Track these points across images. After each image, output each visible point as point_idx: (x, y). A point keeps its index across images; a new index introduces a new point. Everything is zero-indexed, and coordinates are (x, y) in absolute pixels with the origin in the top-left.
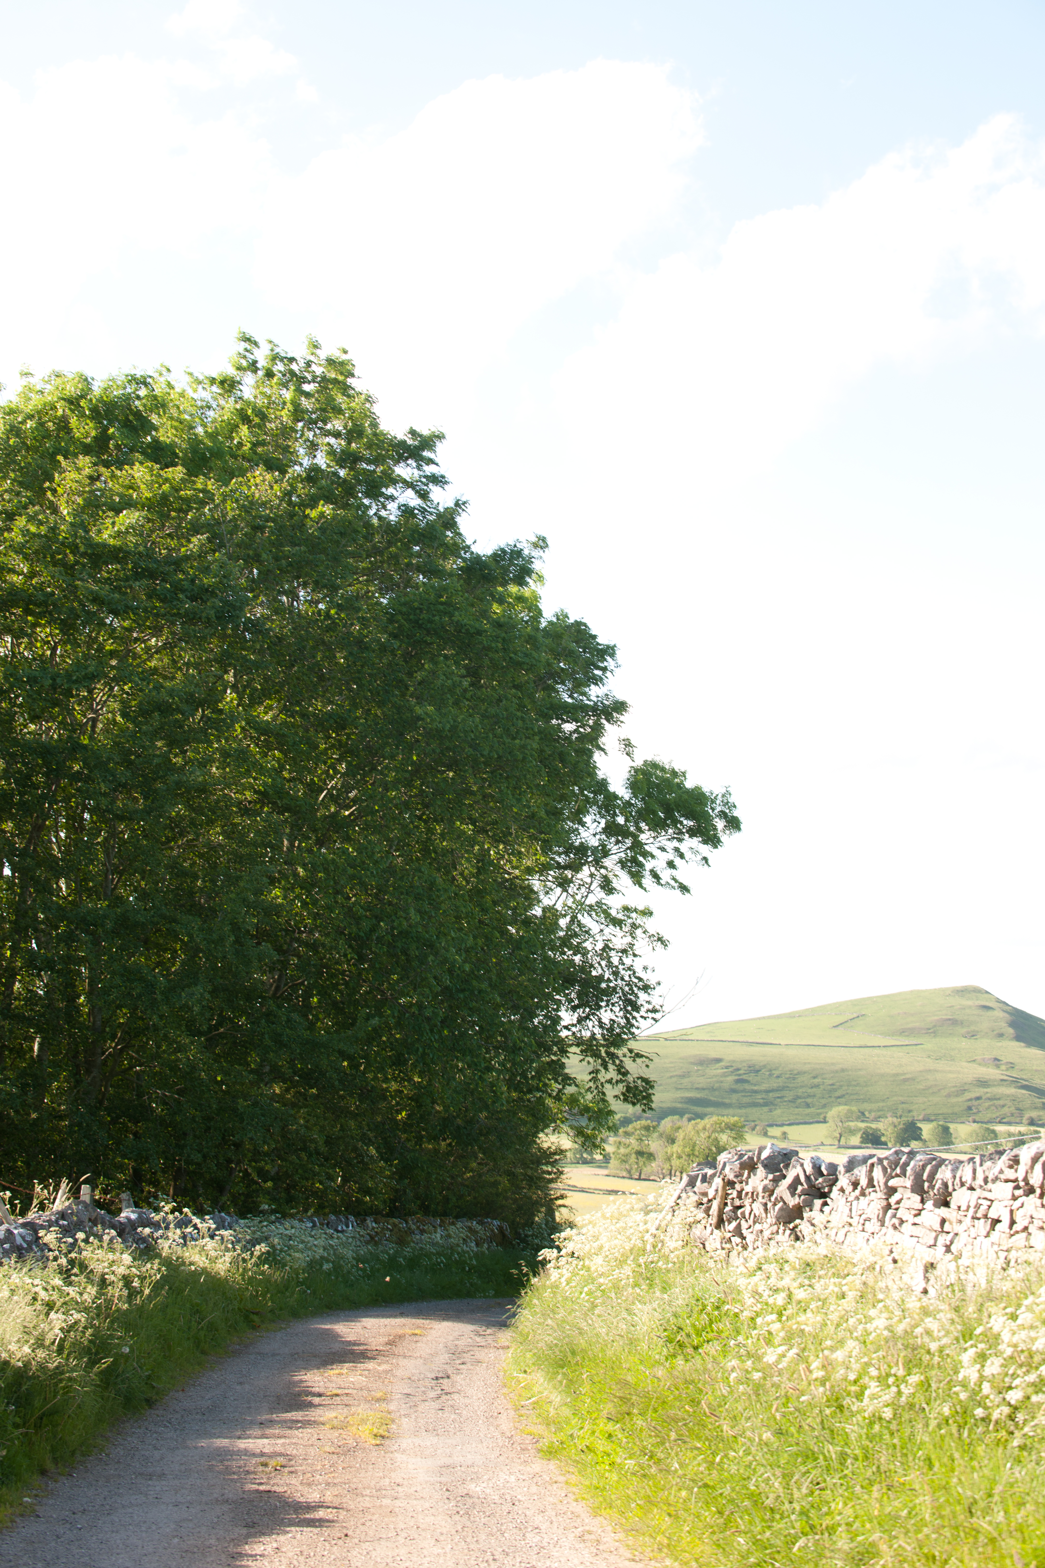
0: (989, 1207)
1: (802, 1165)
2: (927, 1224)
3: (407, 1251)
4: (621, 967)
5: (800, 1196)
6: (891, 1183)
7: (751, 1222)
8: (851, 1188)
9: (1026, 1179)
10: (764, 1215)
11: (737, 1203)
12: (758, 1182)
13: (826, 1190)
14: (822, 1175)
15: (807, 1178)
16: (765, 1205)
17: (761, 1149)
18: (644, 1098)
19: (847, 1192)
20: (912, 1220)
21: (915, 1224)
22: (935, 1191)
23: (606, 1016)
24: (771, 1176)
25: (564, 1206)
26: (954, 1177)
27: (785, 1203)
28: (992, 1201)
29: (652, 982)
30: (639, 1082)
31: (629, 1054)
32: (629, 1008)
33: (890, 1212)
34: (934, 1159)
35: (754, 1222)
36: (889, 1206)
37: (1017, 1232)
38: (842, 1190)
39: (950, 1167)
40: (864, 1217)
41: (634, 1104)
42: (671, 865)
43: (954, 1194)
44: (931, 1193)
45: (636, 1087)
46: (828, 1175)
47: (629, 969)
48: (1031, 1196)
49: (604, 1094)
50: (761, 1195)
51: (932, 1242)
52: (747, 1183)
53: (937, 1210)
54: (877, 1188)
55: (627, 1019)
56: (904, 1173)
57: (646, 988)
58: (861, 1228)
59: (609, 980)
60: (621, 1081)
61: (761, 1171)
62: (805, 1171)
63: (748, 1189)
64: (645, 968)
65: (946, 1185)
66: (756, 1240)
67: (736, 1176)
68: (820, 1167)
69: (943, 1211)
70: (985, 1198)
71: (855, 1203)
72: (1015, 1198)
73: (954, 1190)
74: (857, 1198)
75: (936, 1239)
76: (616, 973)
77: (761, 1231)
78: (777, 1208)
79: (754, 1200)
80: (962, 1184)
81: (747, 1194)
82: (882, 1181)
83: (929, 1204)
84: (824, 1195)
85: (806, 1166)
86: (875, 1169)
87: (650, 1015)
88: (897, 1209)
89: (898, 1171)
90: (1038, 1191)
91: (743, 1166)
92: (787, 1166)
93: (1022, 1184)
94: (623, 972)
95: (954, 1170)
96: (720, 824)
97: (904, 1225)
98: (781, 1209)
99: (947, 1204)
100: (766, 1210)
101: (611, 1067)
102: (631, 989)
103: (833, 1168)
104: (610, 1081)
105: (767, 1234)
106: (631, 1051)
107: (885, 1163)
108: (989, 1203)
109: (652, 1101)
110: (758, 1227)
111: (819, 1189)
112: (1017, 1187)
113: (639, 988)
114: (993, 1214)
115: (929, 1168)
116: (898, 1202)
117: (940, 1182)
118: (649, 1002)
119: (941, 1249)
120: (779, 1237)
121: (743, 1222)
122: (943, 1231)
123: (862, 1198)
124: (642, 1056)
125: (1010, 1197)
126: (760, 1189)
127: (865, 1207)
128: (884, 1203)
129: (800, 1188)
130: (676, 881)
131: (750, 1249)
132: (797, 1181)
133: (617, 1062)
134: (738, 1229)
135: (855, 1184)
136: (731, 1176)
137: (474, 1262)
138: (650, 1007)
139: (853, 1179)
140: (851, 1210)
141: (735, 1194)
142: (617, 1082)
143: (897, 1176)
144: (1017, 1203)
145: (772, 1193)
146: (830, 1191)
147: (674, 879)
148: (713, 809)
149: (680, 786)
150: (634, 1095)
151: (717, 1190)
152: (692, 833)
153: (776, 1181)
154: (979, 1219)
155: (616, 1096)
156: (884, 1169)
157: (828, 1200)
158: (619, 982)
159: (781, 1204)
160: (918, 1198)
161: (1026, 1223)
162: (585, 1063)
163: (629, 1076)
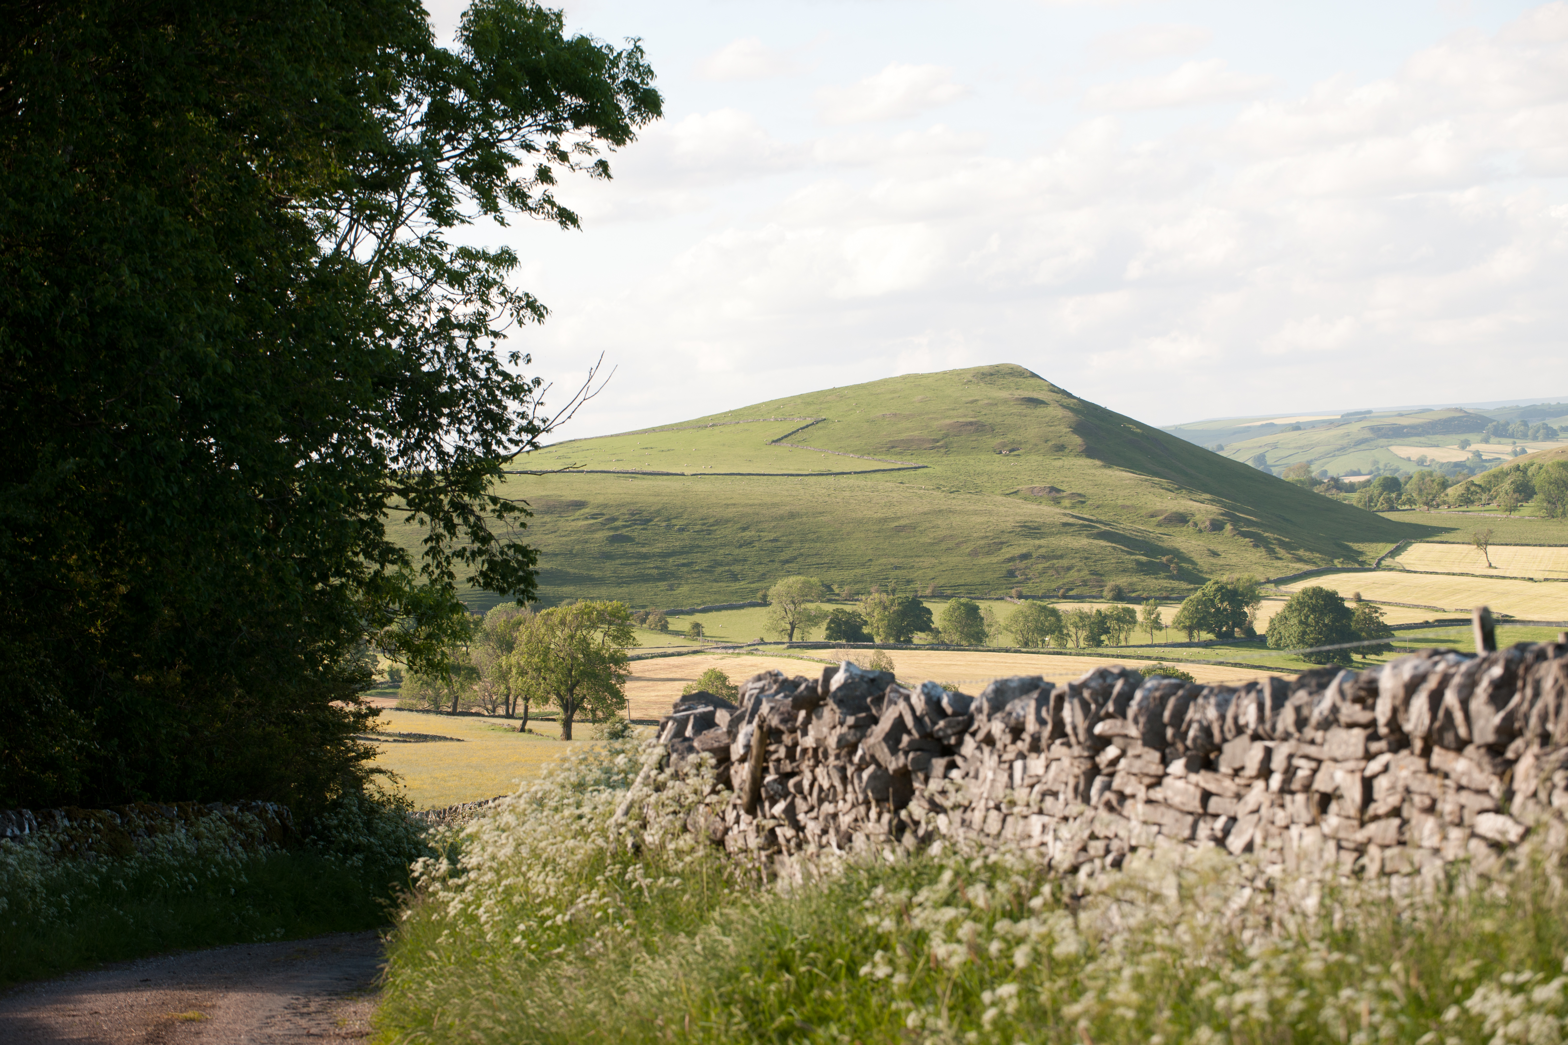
0: (1315, 771)
1: (907, 698)
2: (1177, 800)
3: (132, 866)
4: (471, 355)
5: (906, 753)
6: (1098, 729)
7: (813, 799)
8: (1008, 738)
9: (1394, 724)
10: (840, 788)
11: (787, 767)
12: (825, 730)
13: (953, 741)
14: (942, 714)
15: (918, 720)
16: (843, 770)
17: (829, 673)
18: (521, 580)
19: (999, 745)
20: (1142, 793)
21: (1149, 802)
22: (1189, 742)
23: (450, 441)
24: (851, 720)
25: (379, 771)
26: (1222, 718)
27: (879, 765)
28: (1319, 762)
29: (528, 380)
30: (511, 552)
31: (490, 507)
32: (489, 426)
33: (1098, 782)
34: (1179, 686)
35: (821, 801)
36: (1094, 771)
37: (1376, 818)
38: (989, 740)
39: (1213, 700)
40: (1037, 788)
41: (502, 591)
42: (544, 175)
43: (1227, 747)
44: (1180, 747)
45: (506, 562)
46: (955, 714)
47: (486, 359)
48: (1404, 753)
49: (451, 575)
50: (832, 752)
51: (1187, 833)
52: (805, 733)
53: (1193, 777)
54: (1073, 740)
55: (486, 445)
56: (1121, 713)
57: (517, 391)
58: (1035, 809)
59: (452, 380)
60: (480, 552)
61: (830, 712)
62: (912, 709)
63: (809, 742)
64: (515, 356)
65: (1207, 731)
66: (825, 832)
67: (783, 721)
68: (939, 701)
69: (1203, 779)
70: (1307, 757)
71: (1018, 765)
72: (1369, 756)
73: (1225, 740)
74: (1022, 756)
75: (1194, 827)
76: (464, 368)
77: (835, 816)
78: (865, 775)
79: (817, 763)
80: (1240, 730)
81: (805, 751)
82: (1082, 725)
83: (1177, 766)
84: (949, 751)
85: (914, 700)
86: (1067, 706)
87: (526, 437)
88: (1112, 775)
89: (1110, 707)
90: (1418, 745)
91: (798, 704)
92: (879, 701)
93: (1383, 730)
94: (475, 365)
95: (1222, 706)
96: (625, 103)
97: (1129, 803)
98: (872, 777)
99: (1210, 766)
100: (844, 780)
101: (462, 530)
102: (491, 393)
103: (962, 702)
104: (460, 554)
105: (845, 821)
106: (494, 500)
107: (1086, 694)
108: (1313, 765)
109: (534, 586)
110: (828, 808)
111: (939, 740)
112: (1374, 737)
113: (504, 392)
114: (1321, 784)
115: (1171, 703)
116: (1114, 762)
117: (1195, 726)
118: (522, 415)
119: (1205, 846)
120: (870, 826)
121: (799, 801)
122: (1205, 814)
123: (1034, 755)
124: (512, 509)
125: (1360, 752)
126: (832, 742)
127: (1040, 771)
128: (1086, 765)
129: (906, 739)
130: (553, 204)
131: (812, 848)
132: (899, 725)
133: (472, 519)
134: (791, 811)
135: (1017, 732)
136: (775, 721)
137: (244, 879)
138: (524, 423)
139: (1012, 721)
140: (1011, 777)
141: (782, 752)
142: (474, 554)
143: (1109, 716)
144: (1374, 766)
145: (853, 749)
146: (960, 742)
147: (549, 201)
148: (613, 77)
149: (555, 37)
150: (504, 577)
151: (748, 747)
152: (579, 119)
153: (863, 727)
154: (1292, 793)
155: (471, 579)
156: (1085, 705)
157: (959, 760)
158: (471, 382)
159: (872, 768)
160: (1156, 755)
161: (1394, 800)
162: (415, 524)
163: (493, 543)
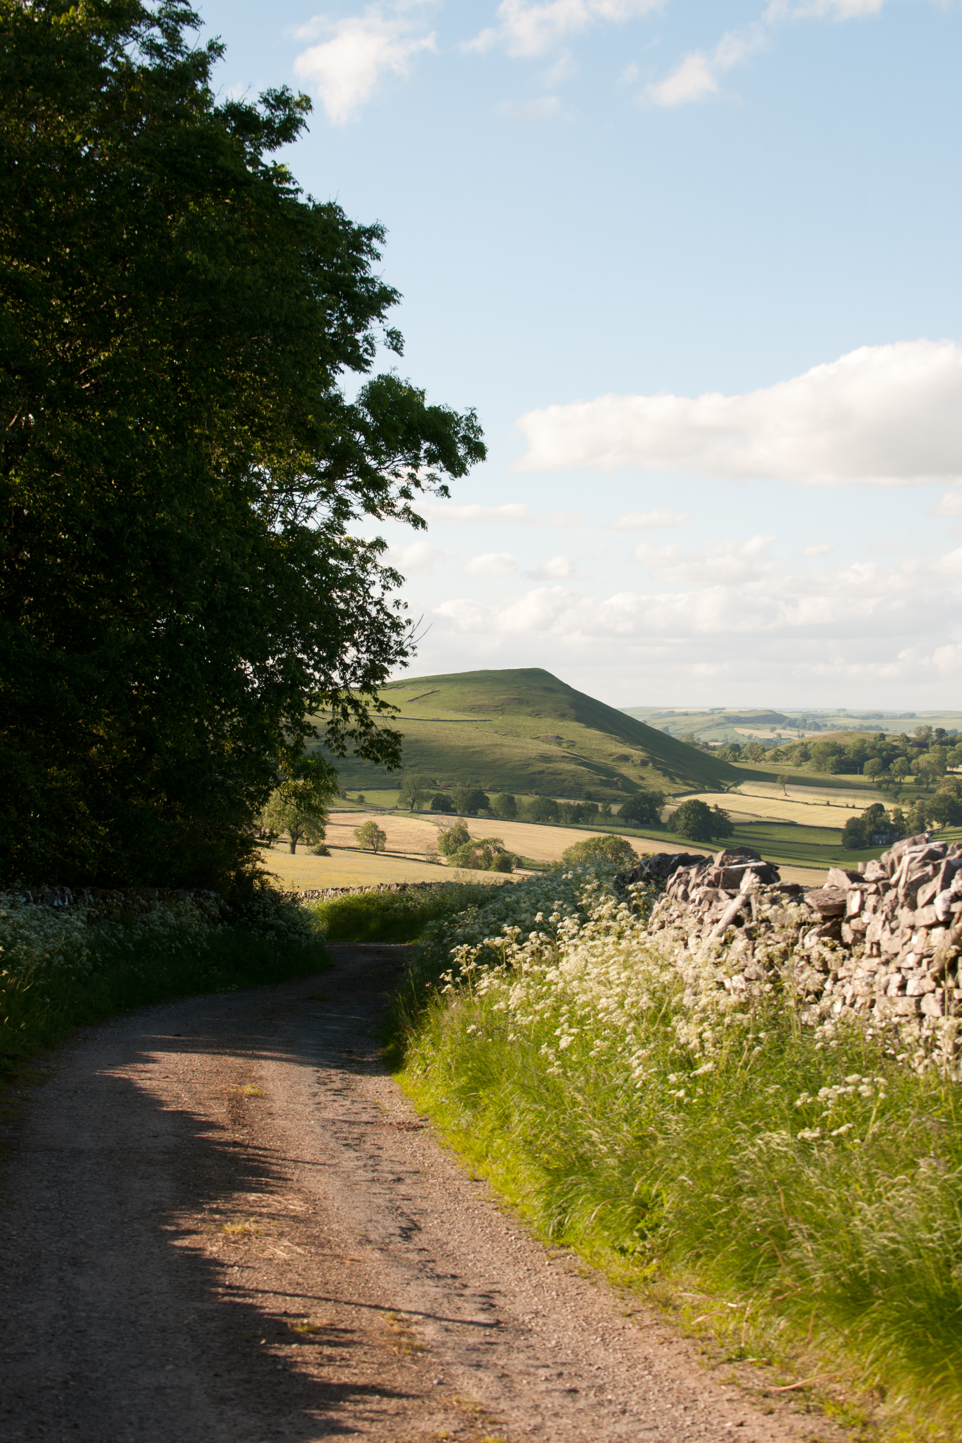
3: (138, 934)
18: (390, 754)
29: (403, 621)
30: (385, 736)
41: (377, 760)
42: (406, 493)
45: (381, 741)
47: (377, 603)
49: (344, 748)
57: (396, 626)
60: (365, 733)
64: (397, 603)
87: (400, 658)
94: (369, 607)
96: (462, 450)
101: (353, 717)
104: (352, 733)
113: (388, 627)
118: (399, 643)
124: (388, 706)
130: (410, 513)
133: (360, 711)
138: (400, 649)
142: (361, 734)
147: (407, 510)
149: (419, 406)
150: (378, 751)
152: (432, 459)
155: (356, 751)
163: (373, 728)
